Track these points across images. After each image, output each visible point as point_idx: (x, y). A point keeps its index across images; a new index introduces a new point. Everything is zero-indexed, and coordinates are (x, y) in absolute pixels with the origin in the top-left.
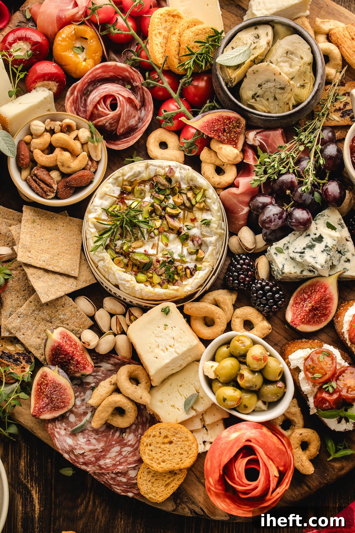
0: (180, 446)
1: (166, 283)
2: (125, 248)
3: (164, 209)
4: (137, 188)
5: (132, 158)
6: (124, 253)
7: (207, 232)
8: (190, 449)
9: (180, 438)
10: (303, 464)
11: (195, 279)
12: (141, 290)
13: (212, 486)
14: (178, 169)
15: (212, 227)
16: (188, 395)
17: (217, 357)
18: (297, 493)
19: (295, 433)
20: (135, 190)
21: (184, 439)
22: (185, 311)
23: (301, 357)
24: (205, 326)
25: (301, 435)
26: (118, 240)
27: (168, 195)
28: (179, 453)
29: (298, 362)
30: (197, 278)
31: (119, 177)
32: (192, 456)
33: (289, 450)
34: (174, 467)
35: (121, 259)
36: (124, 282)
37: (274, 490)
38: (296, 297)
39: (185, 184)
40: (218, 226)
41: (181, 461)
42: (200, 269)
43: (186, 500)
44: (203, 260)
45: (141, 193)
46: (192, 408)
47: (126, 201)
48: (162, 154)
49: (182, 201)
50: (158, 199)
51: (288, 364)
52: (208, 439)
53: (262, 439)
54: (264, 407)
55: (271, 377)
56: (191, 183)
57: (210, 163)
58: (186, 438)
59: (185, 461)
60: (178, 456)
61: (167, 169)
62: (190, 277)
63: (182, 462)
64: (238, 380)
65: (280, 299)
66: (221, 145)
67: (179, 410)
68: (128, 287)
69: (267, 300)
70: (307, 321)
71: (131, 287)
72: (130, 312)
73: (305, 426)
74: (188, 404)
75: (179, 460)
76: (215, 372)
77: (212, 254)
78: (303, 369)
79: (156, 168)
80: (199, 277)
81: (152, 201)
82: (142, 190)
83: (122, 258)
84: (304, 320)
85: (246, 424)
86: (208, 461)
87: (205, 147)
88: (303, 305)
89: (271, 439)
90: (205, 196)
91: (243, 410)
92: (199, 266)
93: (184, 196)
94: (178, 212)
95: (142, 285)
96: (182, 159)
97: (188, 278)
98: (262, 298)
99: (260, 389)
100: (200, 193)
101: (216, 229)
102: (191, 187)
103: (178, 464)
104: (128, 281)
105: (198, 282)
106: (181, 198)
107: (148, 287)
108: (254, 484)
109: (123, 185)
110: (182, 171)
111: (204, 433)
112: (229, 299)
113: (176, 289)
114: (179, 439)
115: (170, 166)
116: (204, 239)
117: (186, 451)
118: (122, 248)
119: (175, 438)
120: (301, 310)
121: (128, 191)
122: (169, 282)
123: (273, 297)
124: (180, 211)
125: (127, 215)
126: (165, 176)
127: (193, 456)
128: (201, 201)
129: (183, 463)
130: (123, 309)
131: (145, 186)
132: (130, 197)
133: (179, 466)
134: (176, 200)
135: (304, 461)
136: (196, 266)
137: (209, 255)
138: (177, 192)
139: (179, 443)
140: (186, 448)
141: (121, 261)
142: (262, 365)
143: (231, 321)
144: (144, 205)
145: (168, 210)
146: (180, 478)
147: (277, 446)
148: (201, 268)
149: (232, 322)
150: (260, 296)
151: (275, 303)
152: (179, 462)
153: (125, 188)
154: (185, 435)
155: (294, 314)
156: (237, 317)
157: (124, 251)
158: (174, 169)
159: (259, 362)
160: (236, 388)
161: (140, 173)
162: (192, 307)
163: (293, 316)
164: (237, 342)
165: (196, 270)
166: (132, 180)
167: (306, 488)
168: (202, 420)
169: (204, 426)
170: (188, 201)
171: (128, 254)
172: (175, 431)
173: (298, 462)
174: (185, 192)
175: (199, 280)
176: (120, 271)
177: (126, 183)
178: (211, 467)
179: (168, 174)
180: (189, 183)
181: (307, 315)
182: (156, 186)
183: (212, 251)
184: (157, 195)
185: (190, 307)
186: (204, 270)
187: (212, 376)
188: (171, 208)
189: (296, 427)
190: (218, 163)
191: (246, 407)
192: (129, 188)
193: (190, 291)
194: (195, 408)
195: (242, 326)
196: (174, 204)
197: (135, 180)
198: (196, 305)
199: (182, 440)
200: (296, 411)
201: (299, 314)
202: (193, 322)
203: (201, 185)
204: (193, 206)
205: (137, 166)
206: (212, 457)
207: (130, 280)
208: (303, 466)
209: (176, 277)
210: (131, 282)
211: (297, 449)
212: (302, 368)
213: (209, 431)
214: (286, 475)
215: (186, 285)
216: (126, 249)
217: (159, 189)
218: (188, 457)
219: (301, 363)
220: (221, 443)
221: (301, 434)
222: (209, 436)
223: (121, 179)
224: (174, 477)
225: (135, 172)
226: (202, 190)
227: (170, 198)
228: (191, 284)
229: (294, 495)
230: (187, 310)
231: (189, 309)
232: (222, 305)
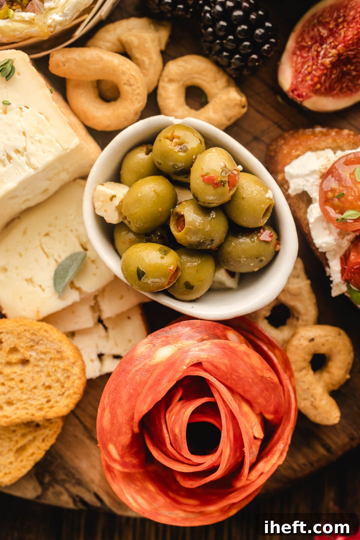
0: (45, 369)
1: (5, 6)
8: (68, 377)
9: (45, 353)
10: (316, 403)
13: (115, 461)
16: (64, 256)
17: (126, 174)
18: (302, 460)
19: (297, 337)
21: (53, 355)
22: (53, 68)
23: (313, 172)
24: (99, 101)
25: (313, 343)
28: (44, 385)
29: (307, 181)
32: (71, 391)
33: (285, 377)
34: (33, 415)
37: (253, 467)
38: (302, 35)
41: (48, 401)
43: (63, 477)
46: (72, 284)
51: (283, 185)
52: (108, 348)
53: (226, 361)
54: (229, 282)
55: (246, 221)
58: (58, 352)
59: (57, 402)
60: (41, 391)
63: (50, 404)
64: (173, 228)
65: (265, 38)
67: (43, 290)
69: (238, 42)
70: (326, 89)
73: (320, 320)
74: (63, 277)
75: (44, 400)
76: (119, 208)
78: (318, 198)
84: (319, 86)
85: (190, 325)
86: (104, 410)
88: (318, 53)
89: (246, 359)
91: (182, 294)
98: (225, 37)
99: (220, 247)
103: (41, 409)
108: (208, 461)
111: (100, 336)
112: (153, 41)
113: (27, 19)
114: (42, 356)
117: (58, 381)
119: (33, 354)
120: (313, 64)
122: (11, 2)
123: (249, 34)
127: (75, 393)
129: (52, 407)
133: (42, 413)
135: (318, 397)
139: (42, 364)
140: (59, 375)
142: (227, 193)
143: (156, 89)
146: (47, 436)
147: (259, 373)
149: (161, 91)
150: (222, 33)
151: (256, 48)
152: (42, 404)
154: (56, 346)
155: (297, 72)
156: (171, 81)
159: (220, 190)
160: (166, 248)
162: (68, 61)
163: (295, 77)
164: (168, 142)
167: (322, 451)
168: (96, 308)
169: (100, 321)
172: (33, 337)
173: (305, 399)
178: (112, 424)
181: (325, 75)
185: (63, 59)
187: (113, 218)
189: (300, 322)
191: (189, 287)
193: (60, 24)
194: (78, 284)
195: (182, 99)
198: (78, 54)
199: (49, 356)
200: (300, 288)
201: (310, 73)
202: (72, 93)
206: (114, 402)
208: (315, 408)
211: (304, 372)
212: (315, 194)
213: (110, 330)
214: (279, 431)
215: (51, 9)
218: (63, 394)
219: (312, 185)
220: (133, 371)
221: (312, 340)
222: (111, 342)
224: (35, 434)
228: (63, 6)
229: (295, 466)
230: (58, 66)
231: (61, 65)
232: (137, 54)
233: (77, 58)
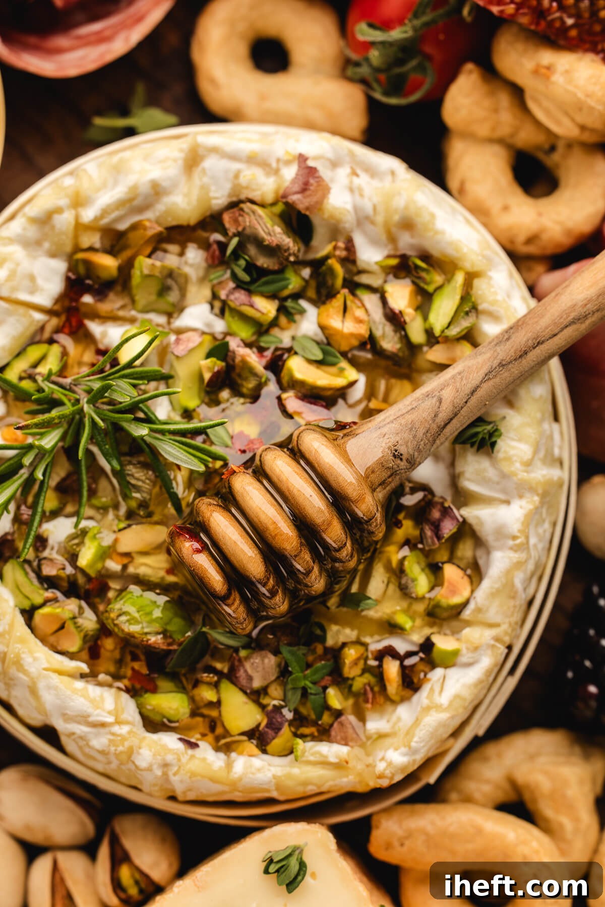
1: (286, 731)
2: (86, 558)
3: (276, 365)
4: (144, 264)
5: (125, 112)
6: (81, 580)
7: (485, 481)
11: (427, 709)
12: (166, 765)
14: (343, 173)
15: (509, 459)
20: (136, 274)
22: (378, 847)
26: (55, 514)
27: (296, 296)
30: (438, 708)
31: (59, 210)
35: (67, 615)
36: (80, 729)
39: (374, 242)
40: (536, 452)
42: (450, 661)
44: (467, 614)
45: (164, 290)
47: (95, 328)
48: (263, 98)
49: (363, 331)
50: (245, 318)
56: (406, 242)
57: (491, 141)
61: (290, 173)
62: (403, 700)
66: (547, 57)
68: (102, 752)
71: (117, 755)
72: (115, 843)
77: (507, 589)
79: (236, 166)
80: (444, 699)
81: (219, 326)
82: (171, 274)
83: (71, 606)
87: (470, 66)
90: (475, 308)
92: (443, 643)
93: (371, 301)
94: (340, 382)
95: (170, 741)
96: (357, 121)
97: (394, 703)
100: (447, 290)
101: (528, 464)
102: (404, 258)
104: (103, 725)
105: (442, 725)
106: (360, 313)
107: (197, 752)
109: (77, 249)
110: (363, 180)
112: (581, 782)
113: (333, 759)
115: (302, 159)
116: (469, 513)
118: (73, 558)
121: (104, 275)
122: (299, 720)
124: (351, 374)
125: (95, 397)
126: (279, 208)
128: (454, 331)
130: (83, 824)
131: (182, 254)
132: (113, 303)
134: (336, 322)
136: (427, 646)
137: (494, 594)
138: (339, 282)
141: (70, 625)
144: (180, 350)
145: (297, 367)
148: (456, 653)
153: (88, 264)
157: (82, 571)
158: (324, 172)
161: (157, 191)
162: (409, 835)
165: (432, 664)
166: (122, 226)
170: (389, 329)
171: (103, 589)
174: (376, 282)
175: (444, 716)
176: (60, 673)
177: (94, 240)
179: (294, 198)
180: (392, 239)
182: (236, 255)
183: (509, 573)
184: (239, 297)
185: (400, 833)
186: (469, 665)
188: (310, 362)
190: (527, 137)
192: (108, 263)
193: (402, 769)
196: (321, 337)
197: (134, 227)
198: (430, 819)
202: (413, 894)
203: (451, 252)
204: (412, 348)
205: (146, 158)
207: (110, 719)
209: (335, 698)
210: (116, 729)
215: (381, 736)
216: (93, 564)
217: (251, 268)
223: (65, 220)
225: (134, 188)
226: (459, 278)
227: (302, 312)
228: (410, 732)
230: (388, 846)
231: (396, 844)
232: (547, 810)
233: (430, 829)
